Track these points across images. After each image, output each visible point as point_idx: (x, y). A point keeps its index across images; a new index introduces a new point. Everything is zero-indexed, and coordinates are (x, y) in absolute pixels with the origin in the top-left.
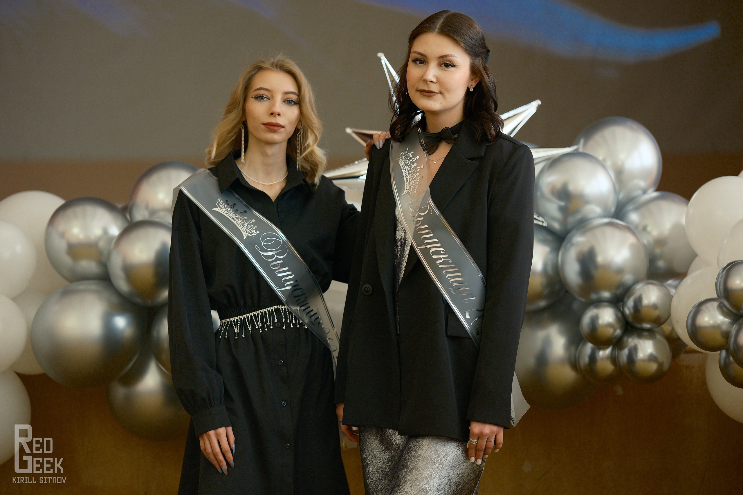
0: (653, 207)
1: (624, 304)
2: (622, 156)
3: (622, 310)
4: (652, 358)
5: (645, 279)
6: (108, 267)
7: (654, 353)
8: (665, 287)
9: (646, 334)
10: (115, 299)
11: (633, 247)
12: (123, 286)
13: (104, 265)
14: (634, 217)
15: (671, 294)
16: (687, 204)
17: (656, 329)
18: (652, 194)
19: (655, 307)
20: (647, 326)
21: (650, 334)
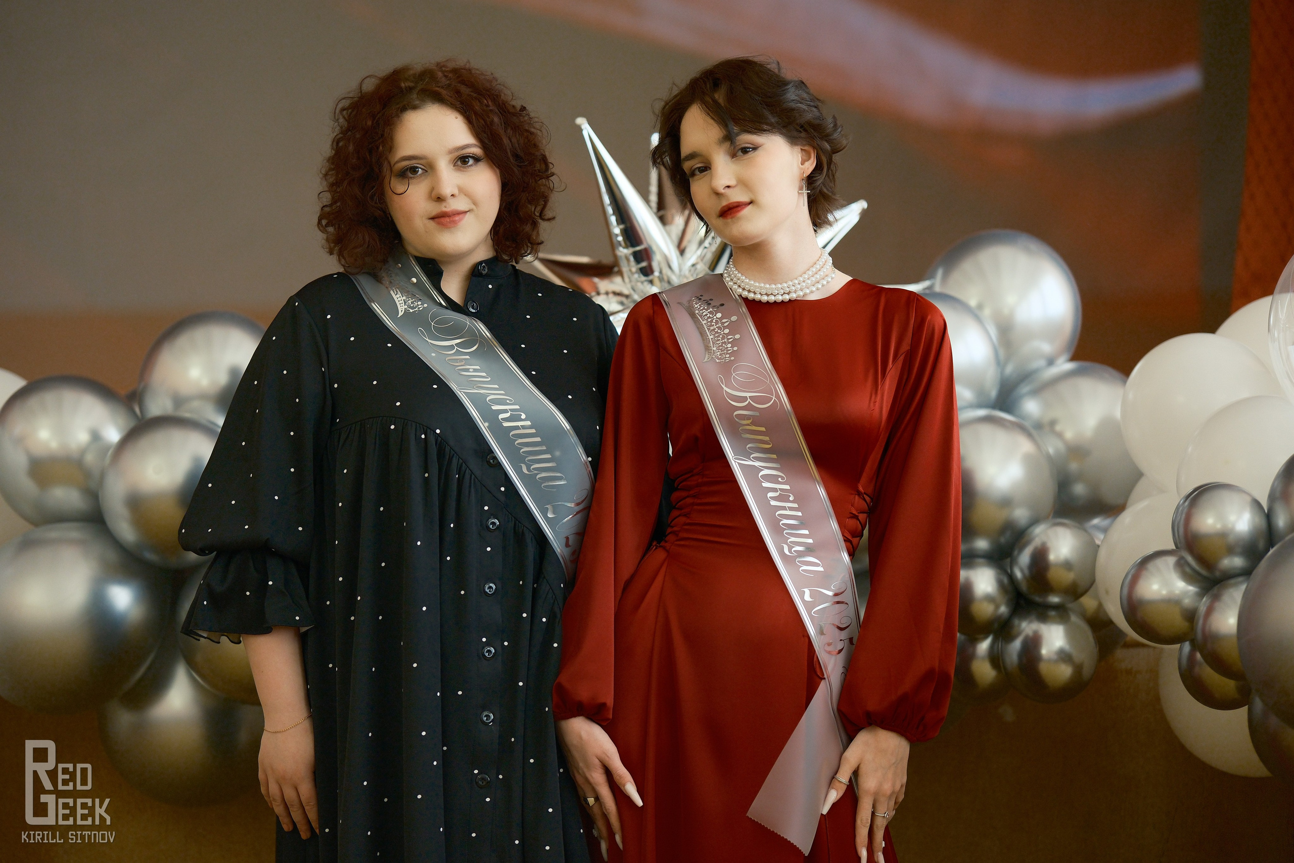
0: (1065, 388)
1: (1013, 562)
2: (1010, 299)
3: (1009, 571)
4: (1063, 656)
5: (1050, 517)
6: (100, 499)
7: (1067, 647)
8: (1086, 531)
9: (1053, 613)
10: (112, 556)
11: (1028, 460)
12: (126, 532)
13: (94, 494)
14: (1031, 407)
15: (1095, 542)
16: (1125, 382)
17: (1070, 605)
18: (1065, 365)
19: (1067, 565)
20: (1055, 599)
21: (1061, 613)
